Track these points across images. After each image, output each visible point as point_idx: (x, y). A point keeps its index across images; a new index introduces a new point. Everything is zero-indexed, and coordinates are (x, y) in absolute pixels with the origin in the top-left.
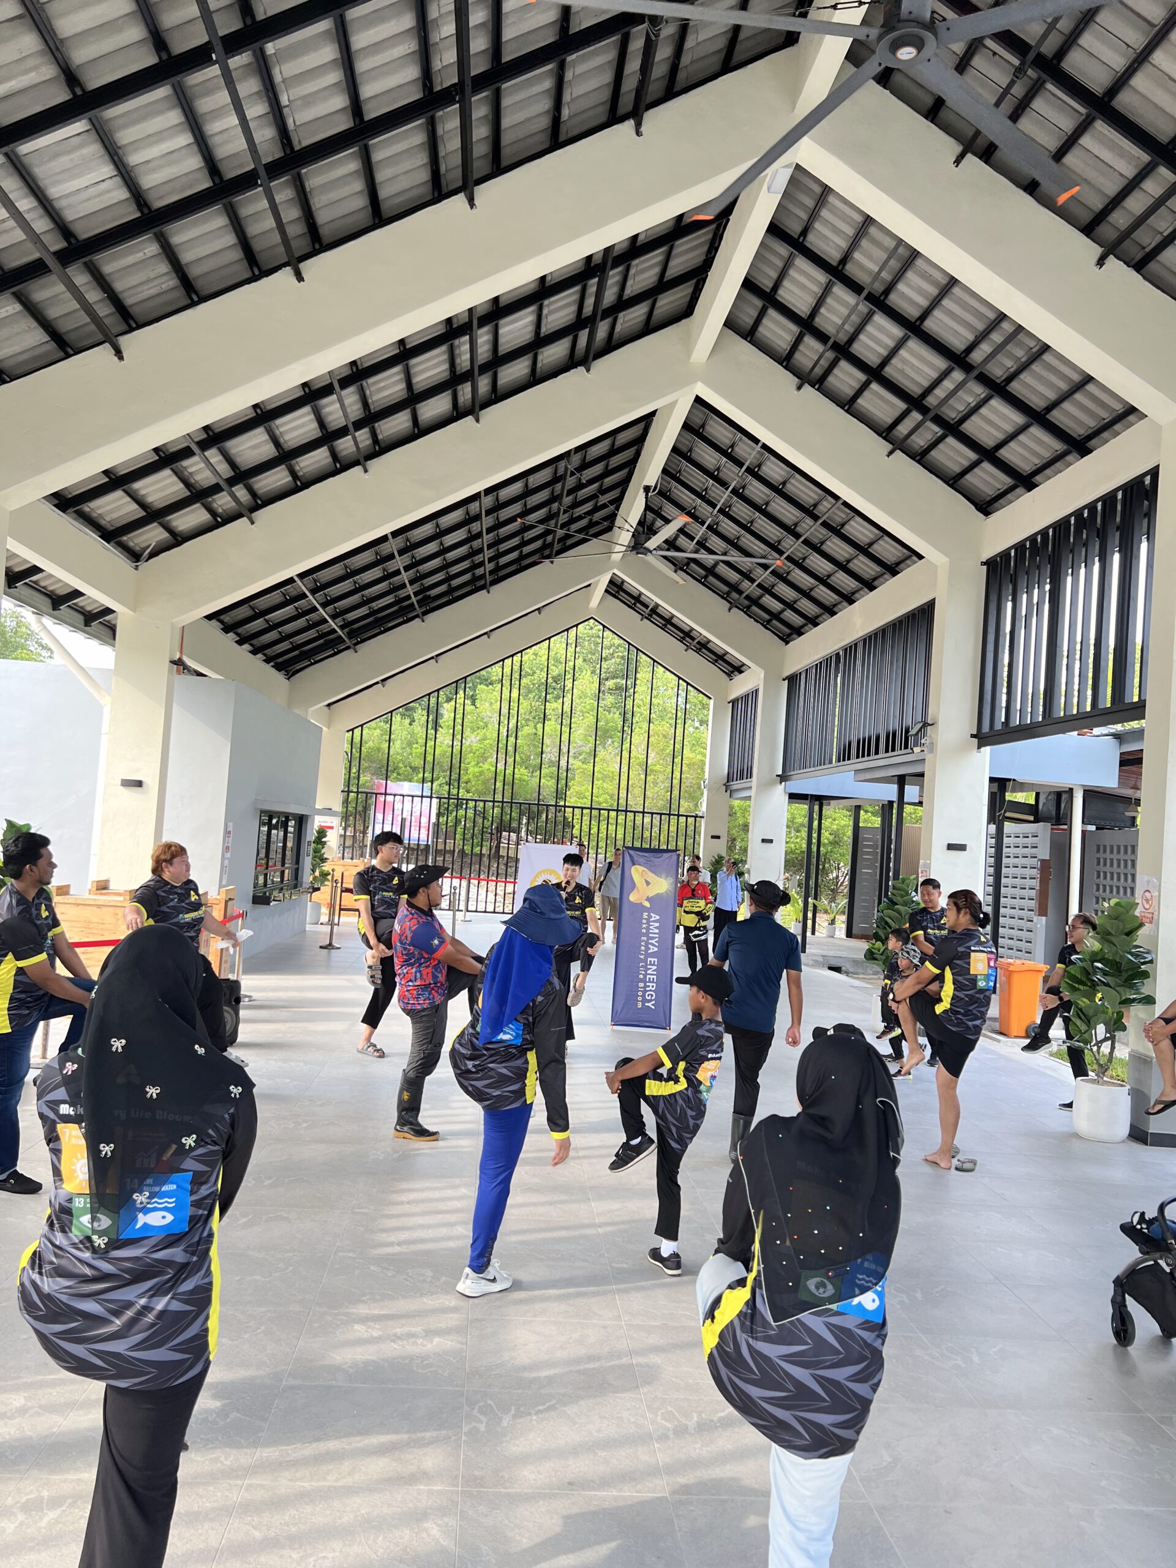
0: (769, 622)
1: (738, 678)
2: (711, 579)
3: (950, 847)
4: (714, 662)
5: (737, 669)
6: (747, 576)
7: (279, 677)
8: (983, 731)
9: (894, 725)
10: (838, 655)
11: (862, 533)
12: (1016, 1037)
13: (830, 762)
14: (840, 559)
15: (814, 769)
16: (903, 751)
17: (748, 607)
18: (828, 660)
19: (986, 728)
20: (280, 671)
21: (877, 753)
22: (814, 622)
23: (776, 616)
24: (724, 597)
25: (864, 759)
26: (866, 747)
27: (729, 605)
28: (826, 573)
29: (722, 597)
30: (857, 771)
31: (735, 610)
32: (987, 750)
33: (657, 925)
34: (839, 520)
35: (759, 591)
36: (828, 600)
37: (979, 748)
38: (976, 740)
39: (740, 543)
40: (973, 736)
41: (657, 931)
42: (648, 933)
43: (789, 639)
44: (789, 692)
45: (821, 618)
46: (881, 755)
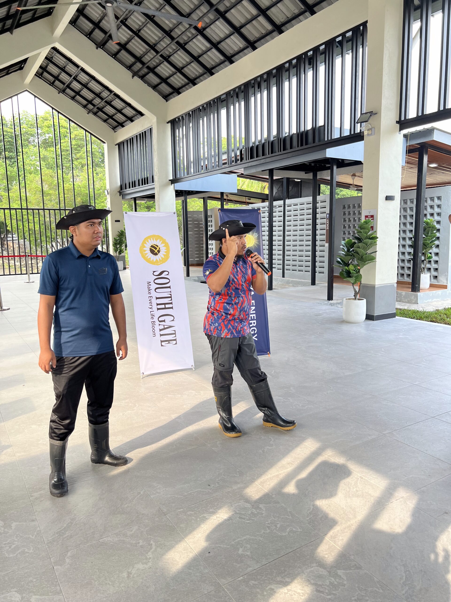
0: (159, 84)
1: (122, 130)
2: (122, 53)
3: (387, 198)
4: (106, 120)
5: (119, 124)
6: (153, 47)
22: (195, 82)
23: (165, 79)
27: (131, 74)
29: (129, 68)
31: (135, 77)
35: (160, 60)
37: (400, 130)
38: (399, 125)
40: (397, 122)
43: (168, 98)
44: (172, 130)
45: (201, 78)
46: (268, 156)
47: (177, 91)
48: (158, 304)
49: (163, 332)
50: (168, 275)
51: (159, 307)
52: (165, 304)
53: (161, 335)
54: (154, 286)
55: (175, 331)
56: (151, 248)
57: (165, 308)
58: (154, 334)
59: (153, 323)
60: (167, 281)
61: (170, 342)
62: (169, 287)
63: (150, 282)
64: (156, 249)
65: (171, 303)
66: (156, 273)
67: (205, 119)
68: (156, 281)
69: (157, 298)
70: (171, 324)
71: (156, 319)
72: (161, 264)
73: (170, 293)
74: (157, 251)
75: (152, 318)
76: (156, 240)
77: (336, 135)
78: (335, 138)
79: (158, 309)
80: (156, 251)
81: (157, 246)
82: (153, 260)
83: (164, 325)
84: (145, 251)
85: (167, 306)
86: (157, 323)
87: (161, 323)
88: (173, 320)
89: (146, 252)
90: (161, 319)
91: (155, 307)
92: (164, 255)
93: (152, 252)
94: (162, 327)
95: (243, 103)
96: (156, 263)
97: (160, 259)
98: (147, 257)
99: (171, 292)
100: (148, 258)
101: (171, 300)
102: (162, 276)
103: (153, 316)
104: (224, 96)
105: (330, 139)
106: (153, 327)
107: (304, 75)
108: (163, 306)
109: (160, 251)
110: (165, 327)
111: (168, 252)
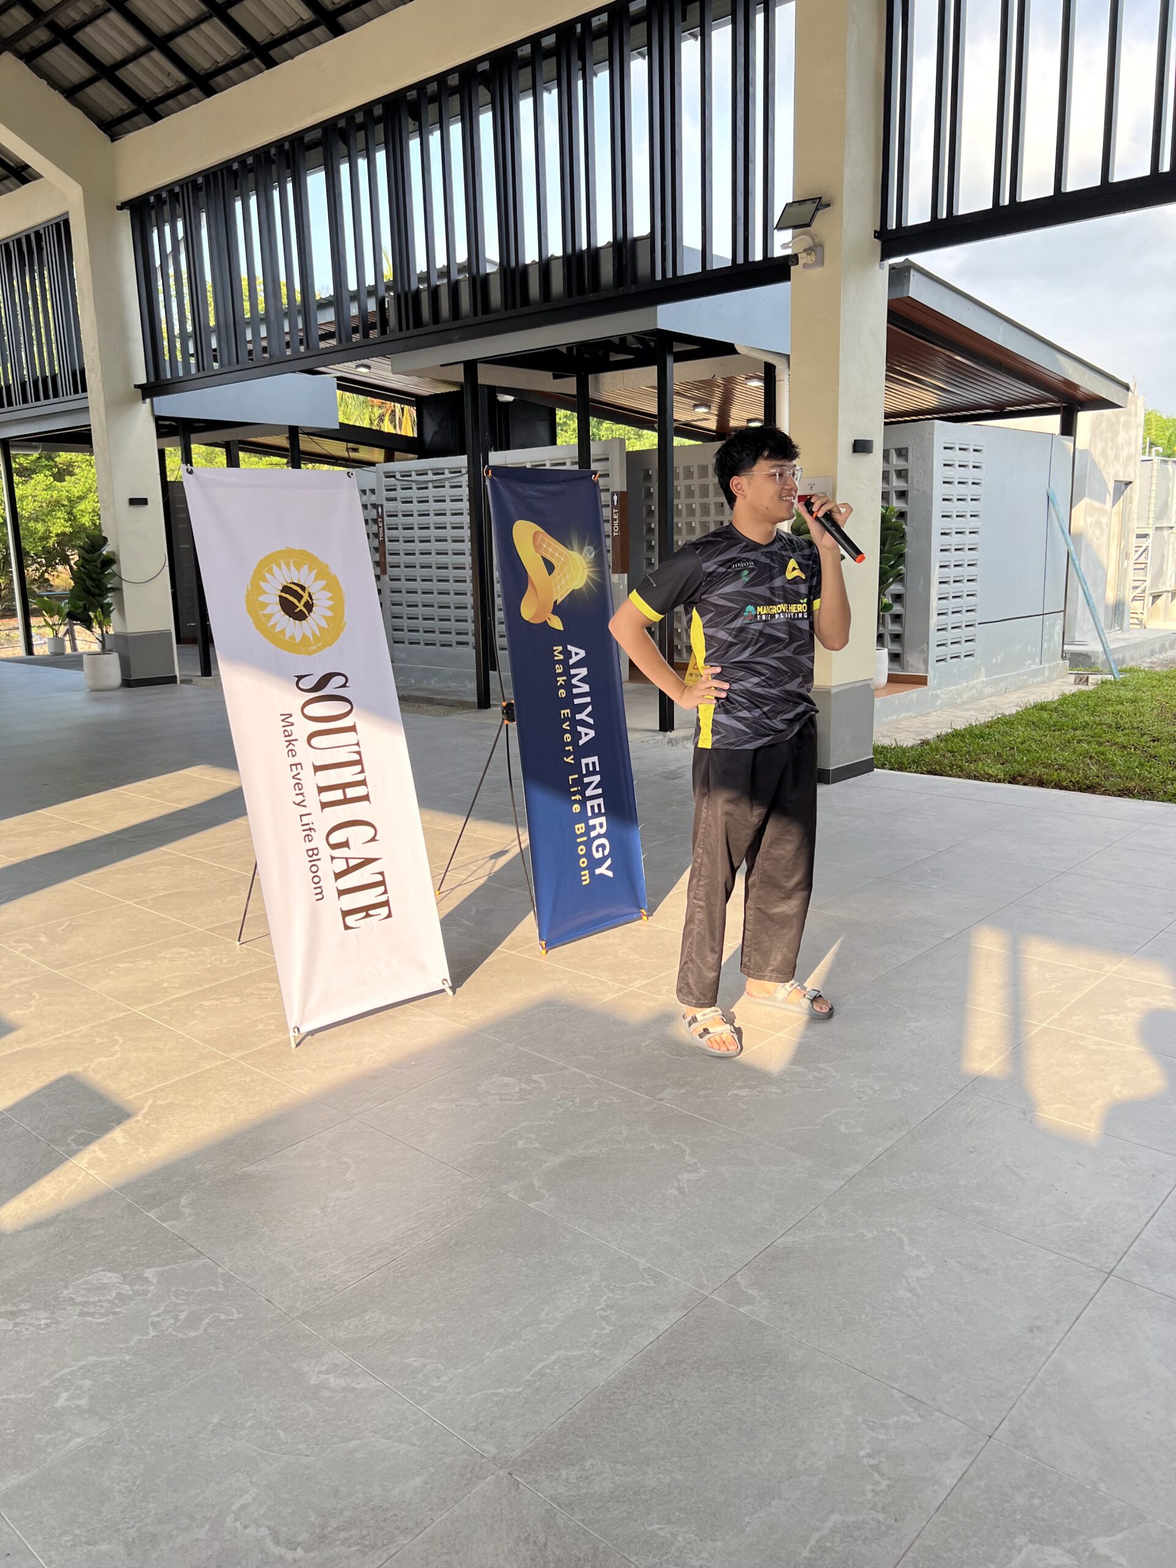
33: (583, 672)
41: (586, 688)
42: (571, 696)
43: (116, 129)
44: (138, 232)
45: (232, 73)
47: (149, 109)
48: (321, 790)
49: (346, 882)
50: (344, 686)
51: (328, 797)
52: (343, 786)
53: (341, 893)
54: (303, 728)
55: (382, 874)
56: (283, 595)
57: (346, 801)
58: (319, 890)
59: (310, 853)
60: (343, 707)
61: (371, 912)
62: (352, 729)
63: (291, 715)
64: (299, 597)
65: (363, 783)
66: (306, 684)
67: (253, 201)
68: (309, 711)
69: (317, 769)
70: (369, 852)
71: (319, 841)
72: (319, 649)
73: (356, 748)
74: (304, 606)
75: (308, 838)
76: (299, 566)
77: (690, 266)
78: (685, 274)
79: (324, 805)
80: (301, 606)
81: (303, 588)
82: (292, 638)
83: (347, 859)
84: (266, 605)
85: (351, 793)
86: (325, 852)
87: (337, 853)
88: (373, 839)
89: (267, 611)
90: (336, 838)
91: (313, 800)
92: (326, 618)
93: (288, 607)
94: (341, 866)
95: (381, 157)
96: (303, 647)
97: (314, 634)
98: (274, 626)
99: (358, 744)
100: (277, 629)
101: (362, 771)
102: (328, 690)
103: (310, 829)
104: (317, 134)
105: (670, 275)
106: (315, 869)
107: (580, 83)
108: (338, 795)
109: (312, 605)
110: (352, 863)
111: (338, 608)
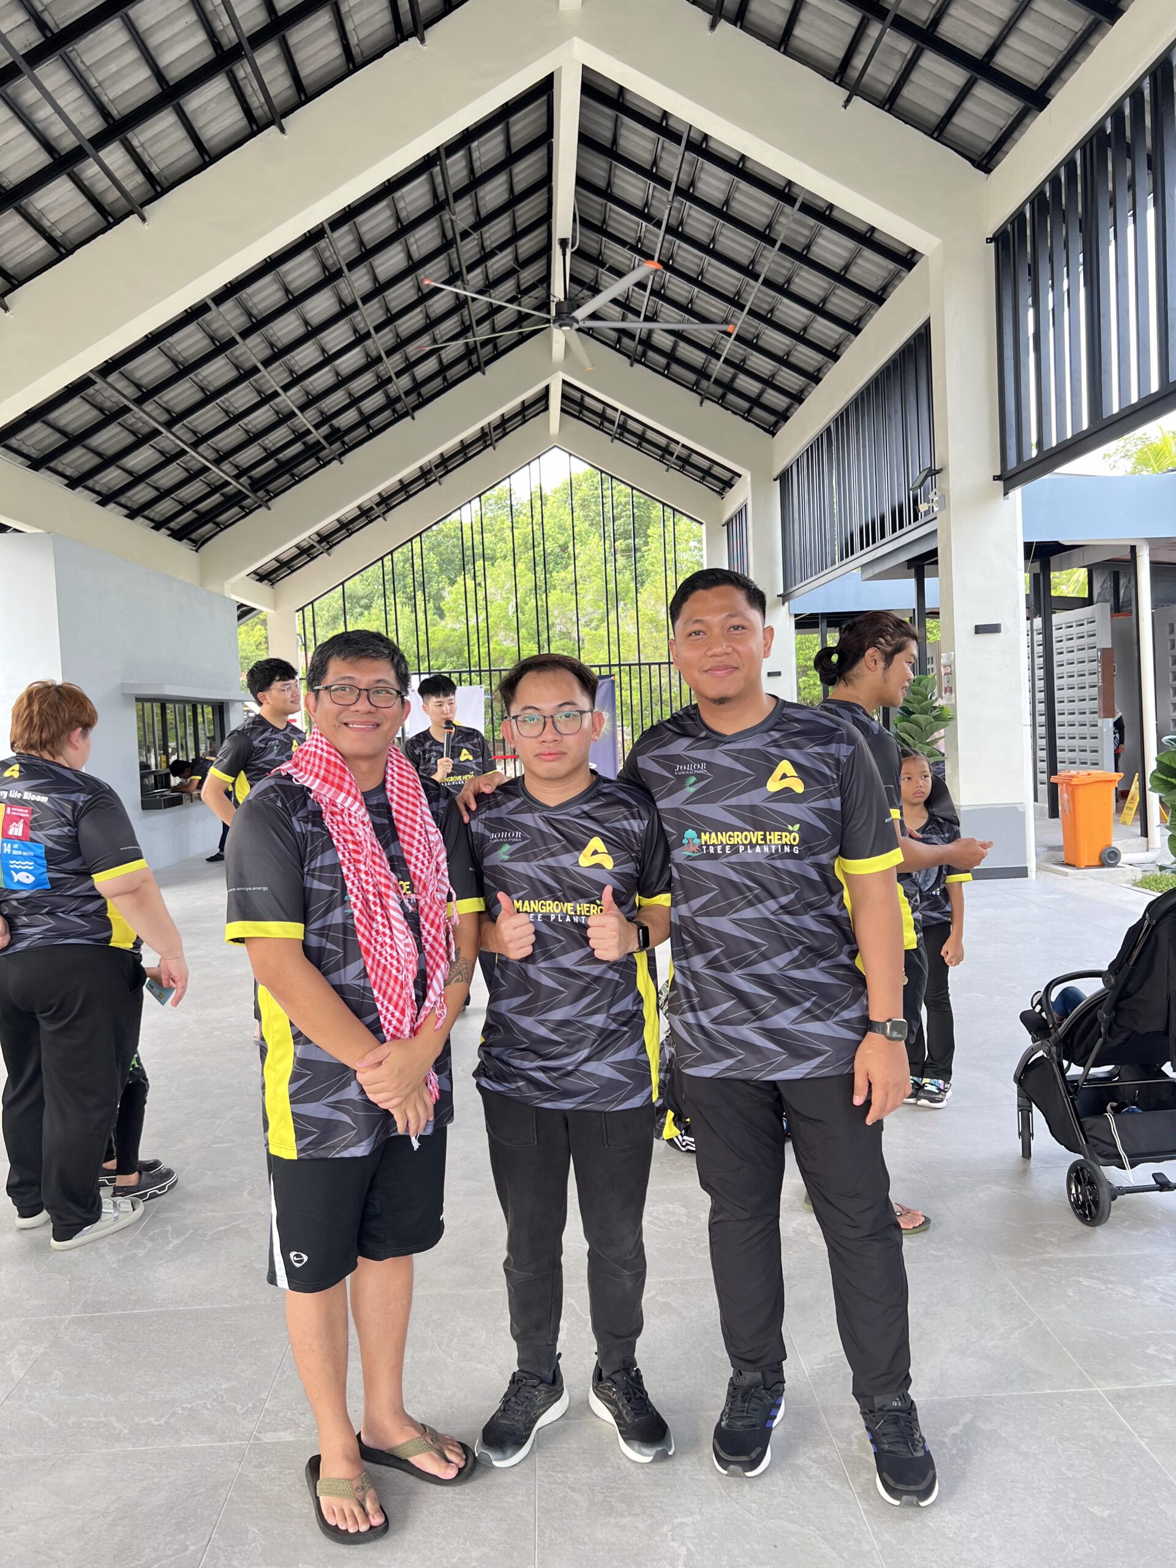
0: (749, 411)
1: (730, 493)
2: (675, 368)
3: (979, 630)
4: (702, 480)
5: (725, 483)
6: (713, 353)
7: (183, 548)
8: (1009, 468)
9: (901, 496)
10: (828, 430)
11: (834, 253)
12: (1088, 867)
13: (833, 563)
14: (815, 299)
15: (815, 577)
16: (913, 525)
17: (723, 397)
18: (818, 440)
19: (1012, 463)
20: (180, 539)
21: (883, 536)
22: (798, 398)
23: (756, 401)
24: (694, 388)
25: (869, 549)
26: (871, 534)
27: (699, 398)
28: (800, 326)
29: (691, 390)
30: (864, 566)
31: (707, 403)
32: (1017, 493)
34: (803, 241)
35: (732, 370)
36: (810, 364)
37: (1006, 493)
38: (1000, 484)
39: (696, 308)
40: (996, 478)
43: (773, 429)
45: (807, 390)
46: (887, 538)
47: (783, 416)
